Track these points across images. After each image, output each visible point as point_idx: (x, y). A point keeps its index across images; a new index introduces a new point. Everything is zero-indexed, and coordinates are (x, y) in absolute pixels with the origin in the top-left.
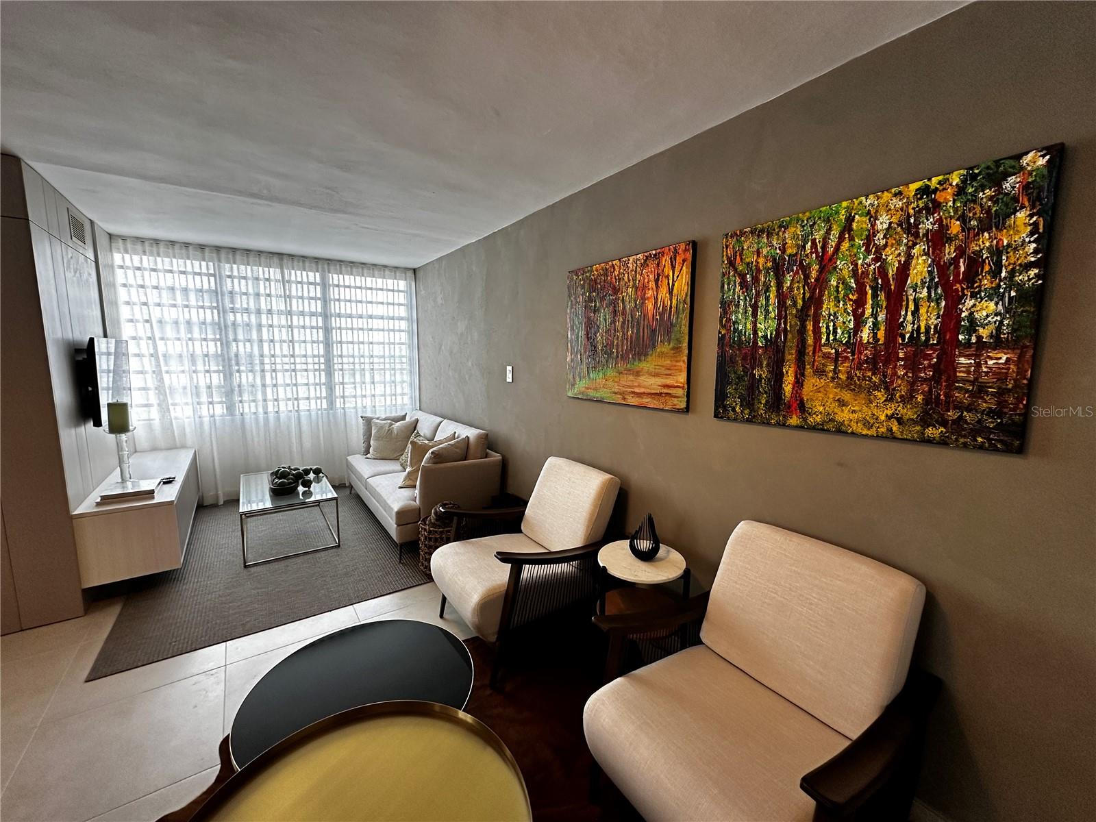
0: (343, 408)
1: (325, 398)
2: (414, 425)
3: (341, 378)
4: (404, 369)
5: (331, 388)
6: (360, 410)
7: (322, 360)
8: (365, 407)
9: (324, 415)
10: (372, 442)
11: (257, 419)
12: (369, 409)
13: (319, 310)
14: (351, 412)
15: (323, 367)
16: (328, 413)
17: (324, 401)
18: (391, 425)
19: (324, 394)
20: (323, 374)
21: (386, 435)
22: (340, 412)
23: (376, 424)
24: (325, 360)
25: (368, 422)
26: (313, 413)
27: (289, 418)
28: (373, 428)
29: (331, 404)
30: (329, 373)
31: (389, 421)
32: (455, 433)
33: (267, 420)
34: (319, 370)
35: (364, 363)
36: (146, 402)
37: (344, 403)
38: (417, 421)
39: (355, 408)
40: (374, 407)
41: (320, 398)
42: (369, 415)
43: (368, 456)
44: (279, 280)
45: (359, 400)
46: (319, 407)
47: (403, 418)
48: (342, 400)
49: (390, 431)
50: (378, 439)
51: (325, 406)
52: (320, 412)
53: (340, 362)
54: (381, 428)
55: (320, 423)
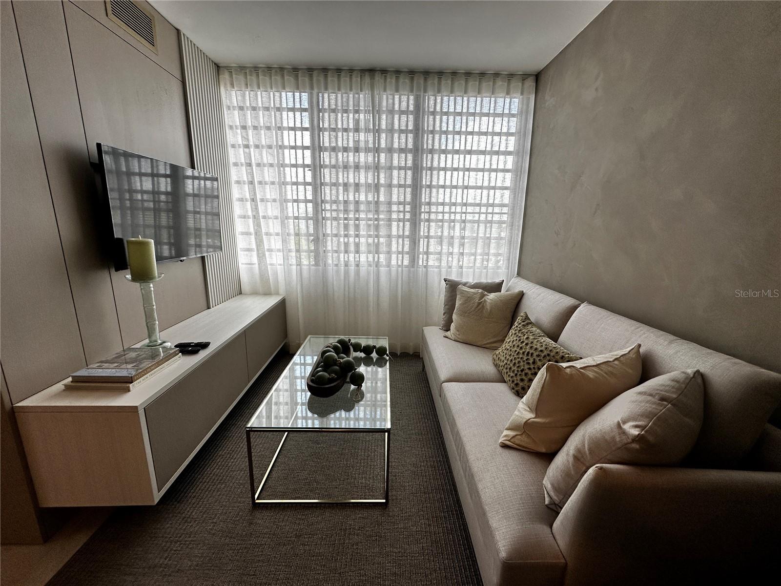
0: (425, 267)
1: (407, 253)
2: (516, 302)
3: (426, 230)
4: (504, 222)
5: (414, 243)
6: (444, 270)
7: (408, 208)
8: (450, 267)
9: (404, 272)
10: (454, 317)
11: (338, 272)
12: (454, 270)
13: (410, 146)
14: (434, 271)
15: (408, 216)
16: (409, 270)
17: (406, 257)
18: (483, 296)
19: (406, 249)
20: (408, 224)
21: (475, 309)
22: (421, 270)
23: (463, 292)
24: (412, 208)
25: (453, 287)
26: (394, 269)
27: (368, 273)
28: (458, 297)
29: (413, 261)
30: (415, 223)
31: (480, 291)
32: (640, 346)
33: (347, 273)
34: (404, 220)
35: (455, 213)
36: (248, 247)
37: (427, 260)
38: (521, 295)
39: (439, 267)
40: (461, 267)
41: (402, 253)
42: (454, 277)
43: (448, 334)
44: (369, 110)
45: (444, 258)
46: (400, 263)
47: (497, 287)
48: (425, 256)
49: (481, 305)
50: (463, 313)
51: (406, 262)
52: (400, 269)
53: (427, 210)
54: (468, 299)
55: (400, 282)
